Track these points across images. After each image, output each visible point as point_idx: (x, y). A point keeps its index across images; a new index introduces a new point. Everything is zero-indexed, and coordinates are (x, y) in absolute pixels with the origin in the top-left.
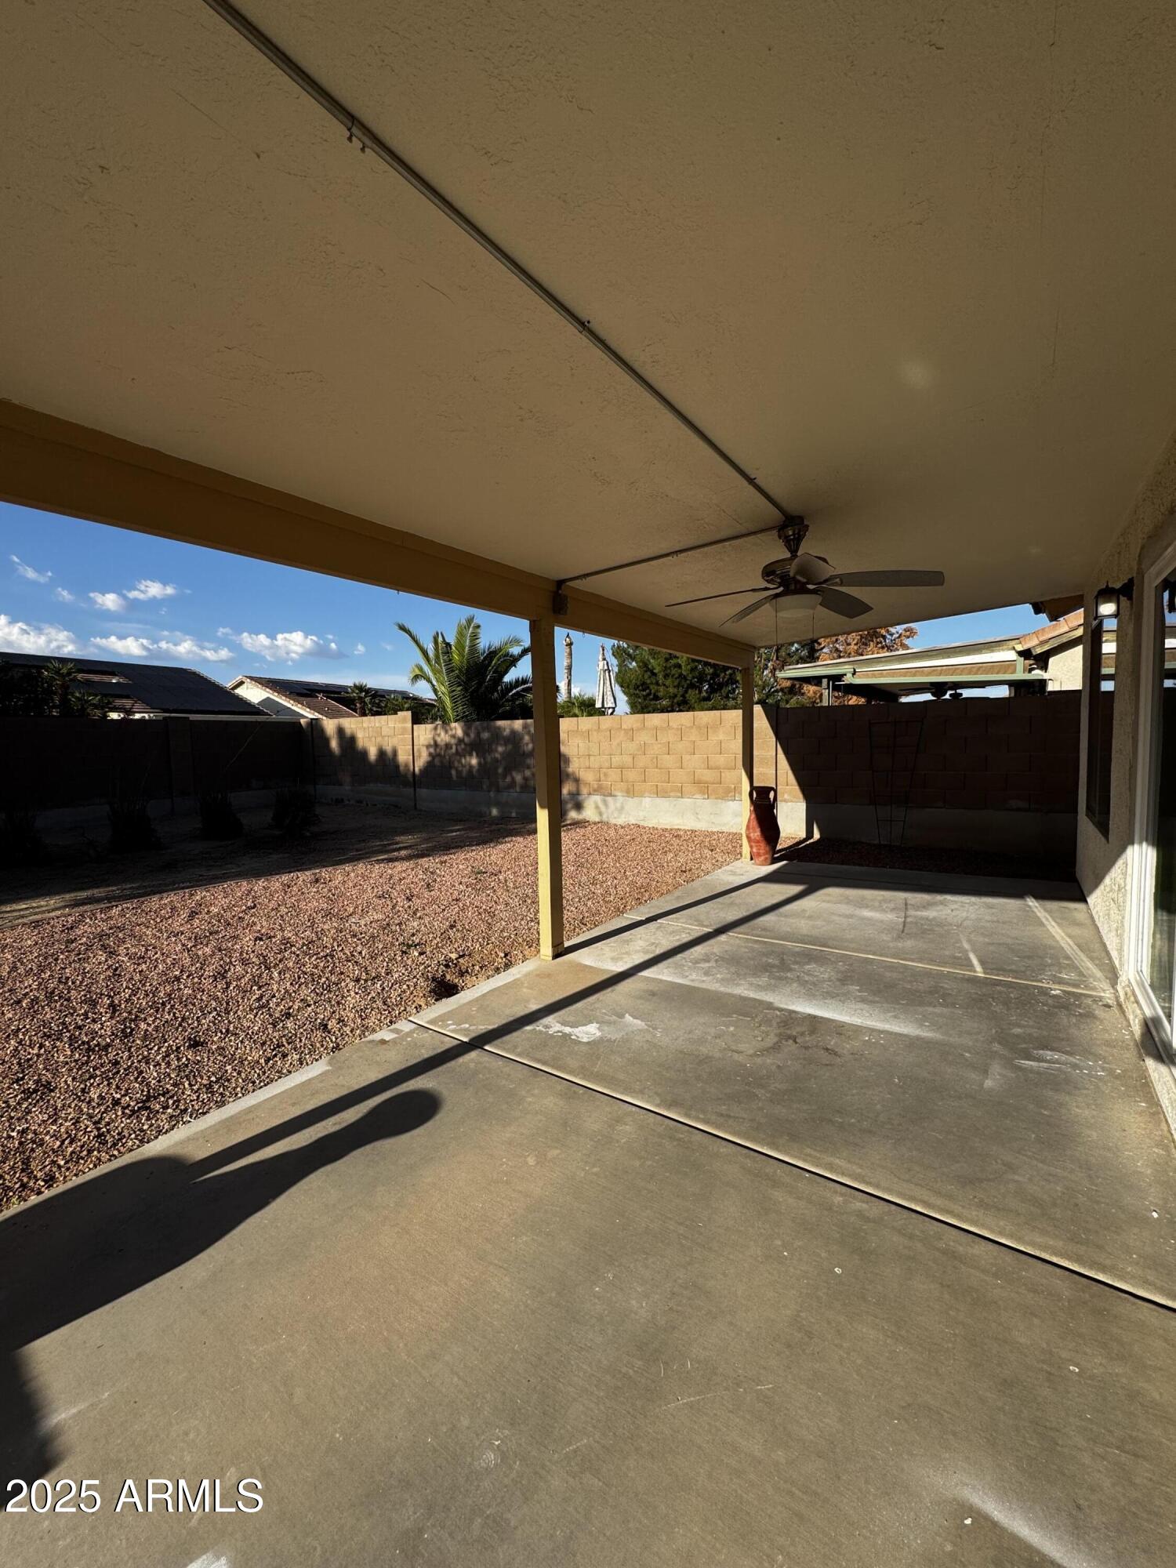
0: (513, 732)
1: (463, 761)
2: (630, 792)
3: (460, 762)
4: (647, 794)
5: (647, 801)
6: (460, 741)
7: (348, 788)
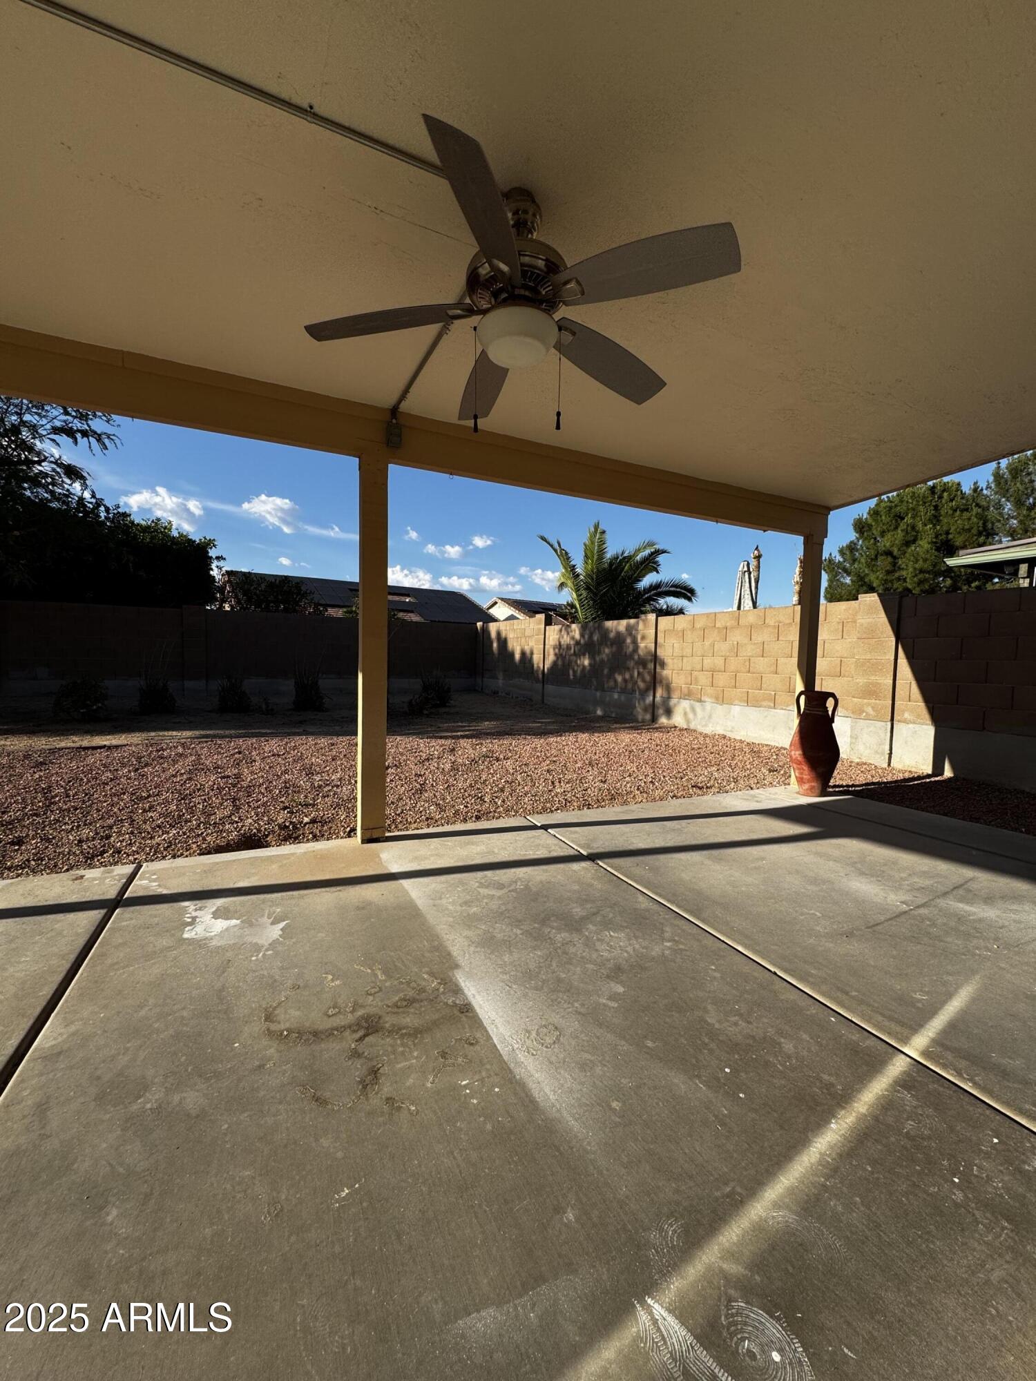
0: (618, 634)
1: (579, 662)
2: (721, 699)
3: (576, 662)
4: (736, 702)
5: (736, 709)
6: (577, 643)
7: (500, 682)
